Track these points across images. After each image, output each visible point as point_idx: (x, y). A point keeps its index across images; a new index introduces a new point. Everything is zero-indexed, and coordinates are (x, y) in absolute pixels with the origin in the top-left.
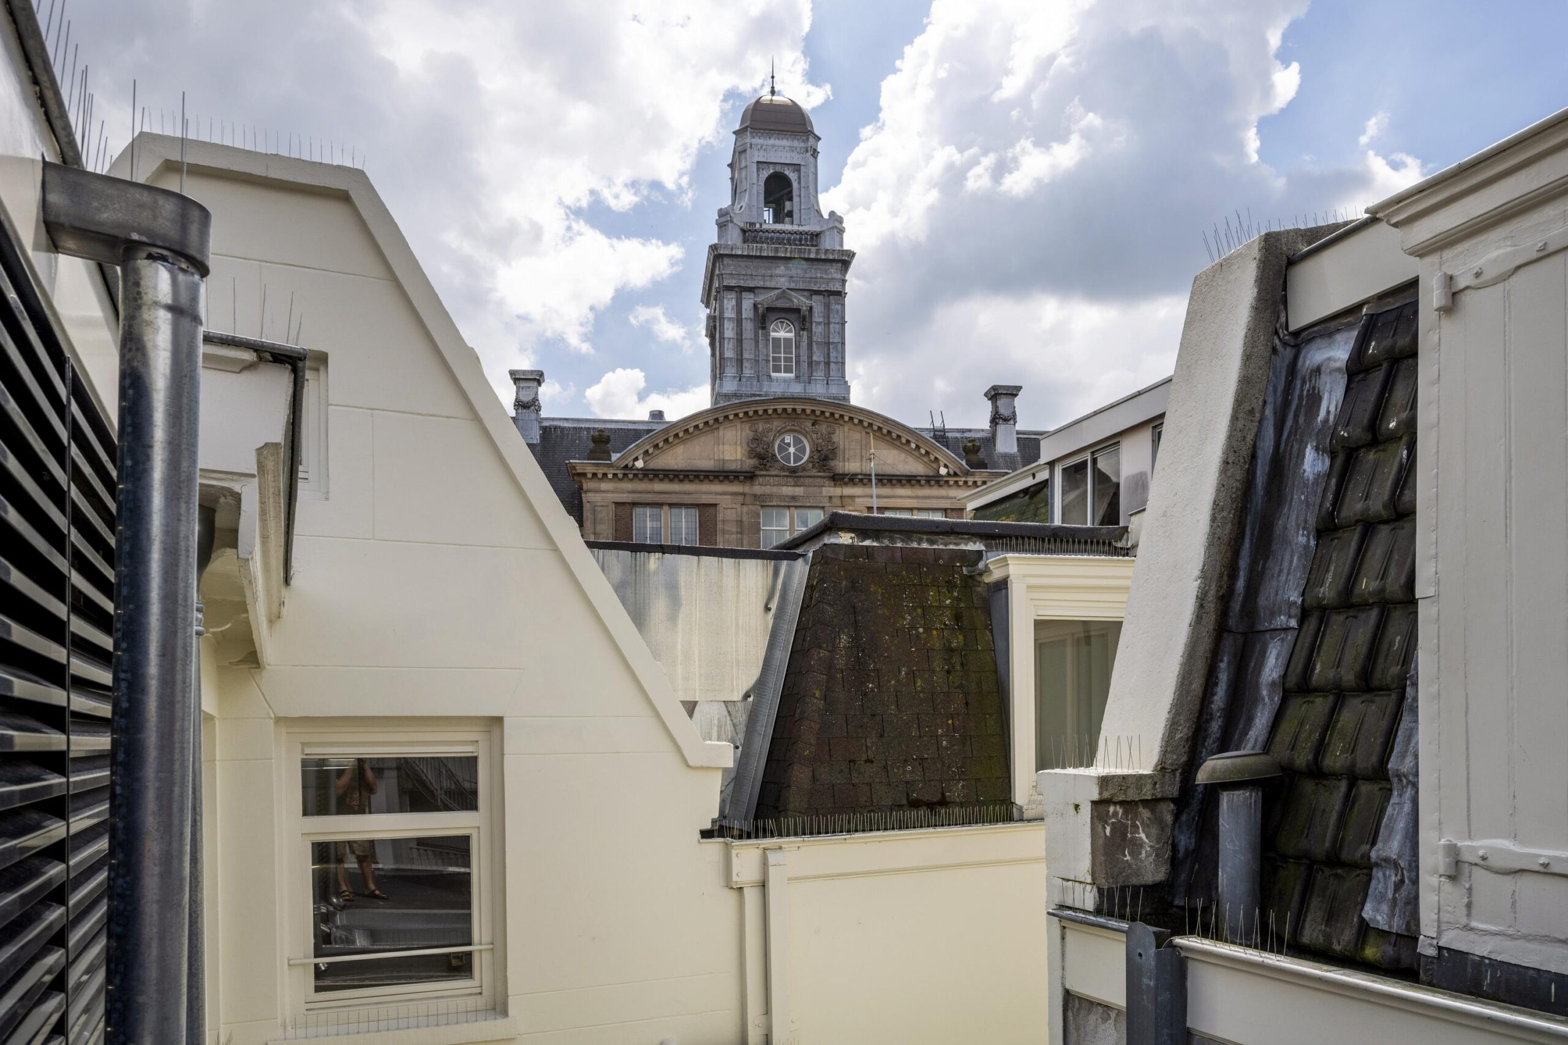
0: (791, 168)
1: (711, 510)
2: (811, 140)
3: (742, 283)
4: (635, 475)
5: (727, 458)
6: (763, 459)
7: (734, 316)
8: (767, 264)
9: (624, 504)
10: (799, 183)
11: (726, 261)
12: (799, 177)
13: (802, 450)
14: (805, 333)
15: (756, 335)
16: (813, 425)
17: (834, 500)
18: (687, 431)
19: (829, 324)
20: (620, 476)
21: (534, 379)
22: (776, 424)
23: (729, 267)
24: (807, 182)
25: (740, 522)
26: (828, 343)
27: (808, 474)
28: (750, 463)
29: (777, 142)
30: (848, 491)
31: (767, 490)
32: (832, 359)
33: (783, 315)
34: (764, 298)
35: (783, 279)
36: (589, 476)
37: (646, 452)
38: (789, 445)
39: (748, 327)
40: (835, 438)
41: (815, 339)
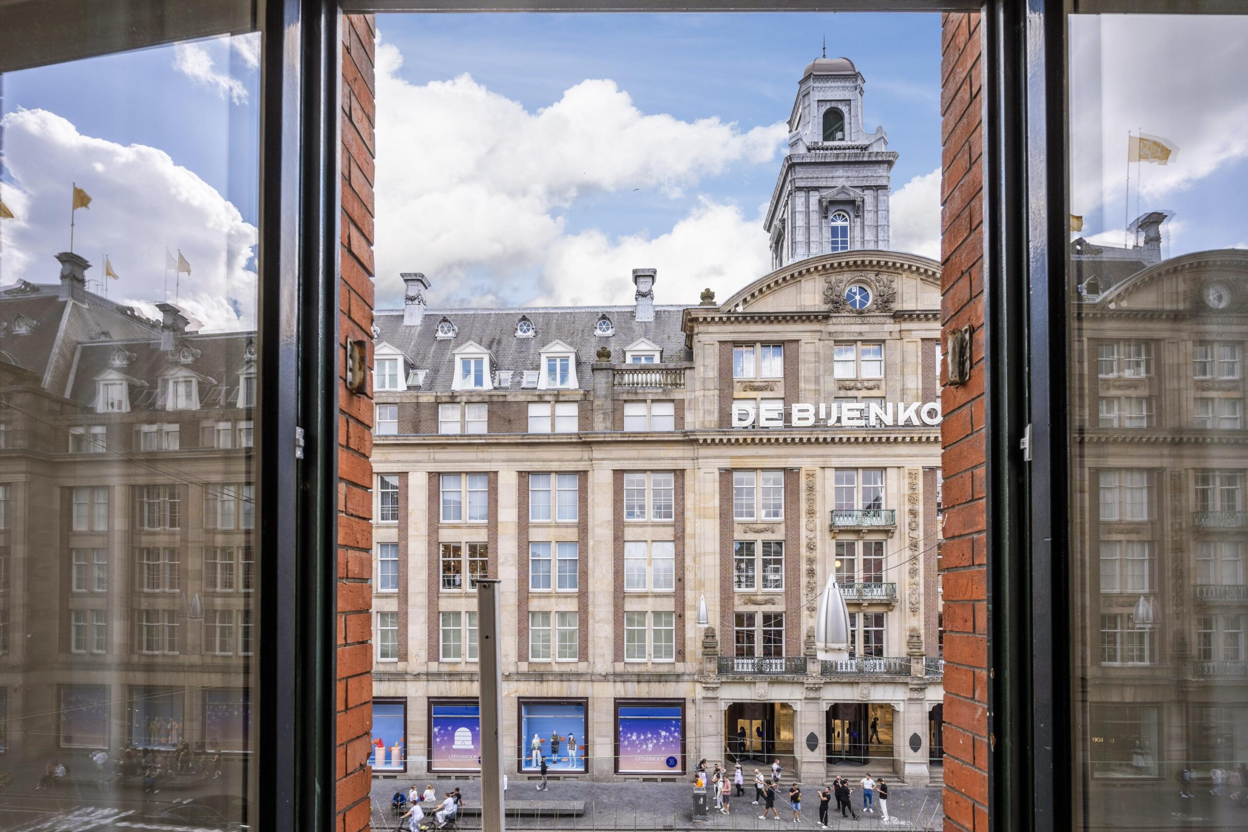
0: (843, 103)
1: (794, 345)
2: (859, 82)
3: (809, 184)
4: (737, 318)
5: (807, 304)
6: (837, 303)
7: (803, 209)
8: (829, 169)
9: (726, 342)
10: (850, 114)
11: (798, 169)
12: (850, 110)
13: (867, 297)
14: (859, 220)
15: (821, 223)
16: (877, 275)
17: (893, 334)
18: (776, 282)
19: (877, 212)
20: (725, 319)
21: (650, 276)
22: (846, 277)
23: (800, 172)
24: (857, 112)
25: (817, 353)
26: (877, 227)
27: (873, 314)
28: (825, 308)
29: (833, 84)
30: (905, 326)
31: (839, 328)
32: (880, 238)
33: (841, 207)
34: (828, 194)
35: (841, 180)
36: (701, 320)
37: (745, 301)
38: (855, 293)
39: (815, 217)
40: (894, 285)
41: (866, 223)
